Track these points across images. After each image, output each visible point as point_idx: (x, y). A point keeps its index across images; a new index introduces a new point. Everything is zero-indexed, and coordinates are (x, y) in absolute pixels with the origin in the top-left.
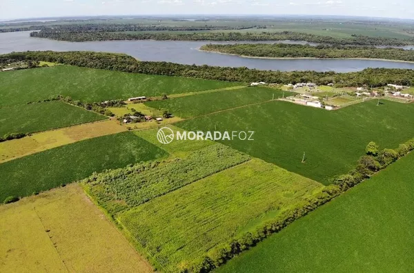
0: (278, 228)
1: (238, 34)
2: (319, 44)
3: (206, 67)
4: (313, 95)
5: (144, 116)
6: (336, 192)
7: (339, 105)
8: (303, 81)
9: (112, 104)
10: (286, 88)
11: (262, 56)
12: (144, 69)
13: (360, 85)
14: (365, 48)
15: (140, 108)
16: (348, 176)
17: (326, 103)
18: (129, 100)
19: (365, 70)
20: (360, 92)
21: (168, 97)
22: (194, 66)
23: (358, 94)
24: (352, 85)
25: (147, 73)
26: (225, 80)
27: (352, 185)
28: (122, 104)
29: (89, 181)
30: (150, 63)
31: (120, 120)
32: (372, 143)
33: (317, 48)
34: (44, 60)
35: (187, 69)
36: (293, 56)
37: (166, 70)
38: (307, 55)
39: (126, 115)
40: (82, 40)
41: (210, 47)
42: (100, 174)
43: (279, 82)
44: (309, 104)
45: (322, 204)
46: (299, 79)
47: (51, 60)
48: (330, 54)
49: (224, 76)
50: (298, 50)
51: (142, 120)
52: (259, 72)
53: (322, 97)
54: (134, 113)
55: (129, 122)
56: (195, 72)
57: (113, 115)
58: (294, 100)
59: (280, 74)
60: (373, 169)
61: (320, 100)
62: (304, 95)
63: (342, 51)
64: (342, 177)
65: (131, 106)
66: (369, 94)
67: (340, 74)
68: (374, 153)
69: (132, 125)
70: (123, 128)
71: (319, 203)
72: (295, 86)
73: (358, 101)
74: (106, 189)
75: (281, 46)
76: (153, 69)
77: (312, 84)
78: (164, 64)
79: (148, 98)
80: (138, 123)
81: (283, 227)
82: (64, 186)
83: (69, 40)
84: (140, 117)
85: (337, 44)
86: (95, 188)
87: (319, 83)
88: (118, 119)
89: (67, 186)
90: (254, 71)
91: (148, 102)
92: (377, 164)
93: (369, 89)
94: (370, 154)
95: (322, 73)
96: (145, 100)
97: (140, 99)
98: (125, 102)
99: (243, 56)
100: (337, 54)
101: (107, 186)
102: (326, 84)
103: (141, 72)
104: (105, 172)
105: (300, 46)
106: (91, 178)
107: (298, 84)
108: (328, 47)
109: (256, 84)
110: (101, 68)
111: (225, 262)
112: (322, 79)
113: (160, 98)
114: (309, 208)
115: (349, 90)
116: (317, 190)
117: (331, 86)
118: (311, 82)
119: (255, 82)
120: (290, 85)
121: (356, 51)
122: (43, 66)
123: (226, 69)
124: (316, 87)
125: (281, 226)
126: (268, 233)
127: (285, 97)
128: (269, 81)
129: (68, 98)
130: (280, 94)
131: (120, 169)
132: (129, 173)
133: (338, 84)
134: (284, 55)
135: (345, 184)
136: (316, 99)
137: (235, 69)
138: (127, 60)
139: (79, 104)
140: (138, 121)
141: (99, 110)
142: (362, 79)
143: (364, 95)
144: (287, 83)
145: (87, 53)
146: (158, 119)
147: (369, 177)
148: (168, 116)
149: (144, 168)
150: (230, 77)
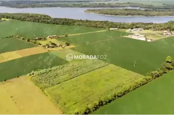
0: (121, 95)
1: (104, 4)
2: (146, 9)
3: (87, 21)
4: (141, 34)
5: (56, 44)
6: (150, 79)
7: (154, 39)
8: (136, 27)
9: (40, 39)
10: (128, 31)
11: (116, 15)
12: (56, 22)
13: (166, 29)
14: (169, 11)
15: (54, 41)
16: (156, 72)
17: (147, 38)
18: (48, 37)
19: (169, 22)
20: (165, 33)
21: (68, 35)
22: (81, 20)
23: (164, 34)
24: (162, 30)
25: (57, 24)
26: (97, 27)
27: (158, 76)
28: (45, 39)
29: (30, 75)
30: (59, 19)
31: (44, 46)
32: (169, 57)
33: (145, 11)
34: (4, 17)
35: (77, 22)
36: (132, 15)
37: (67, 22)
38: (139, 14)
39: (47, 44)
40: (22, 7)
41: (89, 10)
42: (36, 72)
43: (124, 28)
44: (139, 39)
45: (143, 85)
46: (134, 26)
47: (7, 18)
48: (151, 14)
49: (96, 25)
50: (135, 12)
51: (55, 47)
52: (114, 23)
53: (146, 35)
54: (51, 43)
55: (49, 47)
56: (81, 23)
57: (40, 45)
58: (132, 37)
59: (125, 24)
60: (169, 69)
61: (145, 37)
62: (137, 34)
63: (157, 12)
64: (153, 72)
65: (49, 40)
66: (170, 34)
67: (156, 24)
68: (170, 62)
69: (50, 49)
70: (46, 50)
71: (141, 84)
72: (132, 30)
73: (164, 37)
74: (39, 79)
75: (126, 10)
76: (60, 22)
77: (141, 29)
78: (66, 19)
80: (53, 48)
81: (124, 95)
82: (18, 77)
83: (17, 7)
84: (54, 45)
85: (155, 9)
86: (33, 78)
87: (145, 29)
88: (43, 46)
89: (20, 77)
90: (112, 23)
91: (58, 38)
92: (171, 67)
93: (170, 31)
94: (168, 62)
95: (147, 23)
96: (56, 37)
97: (53, 37)
98: (46, 38)
99: (106, 15)
100: (155, 14)
101: (39, 77)
102: (148, 29)
103: (54, 24)
104: (38, 70)
105: (136, 10)
106: (31, 73)
107: (134, 29)
108: (150, 10)
109: (113, 29)
110: (34, 22)
111: (96, 110)
112: (147, 27)
113: (64, 36)
114: (136, 86)
115: (160, 32)
116: (141, 78)
117: (151, 30)
118: (141, 28)
119: (112, 28)
120: (130, 29)
121: (165, 13)
122: (4, 21)
123: (97, 22)
124: (143, 30)
125: (123, 94)
126: (116, 97)
127: (127, 35)
128: (119, 28)
129: (17, 36)
130: (125, 34)
131: (45, 69)
132: (50, 71)
133: (154, 29)
134: (128, 14)
135: (155, 76)
136: (143, 37)
137: (102, 22)
138: (47, 17)
139: (23, 39)
140: (53, 47)
141: (34, 42)
142: (166, 27)
143: (167, 34)
145: (26, 14)
146: (63, 46)
147: (166, 73)
148: (68, 45)
149: (57, 69)
150: (99, 26)
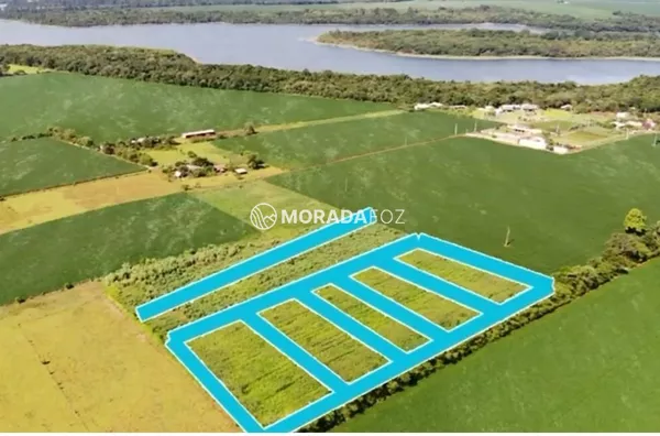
0: (456, 355)
1: (392, 11)
2: (548, 31)
3: (329, 75)
4: (532, 127)
5: (212, 164)
6: (564, 296)
7: (580, 144)
8: (514, 100)
9: (153, 144)
10: (481, 113)
11: (438, 53)
12: (209, 78)
13: (623, 108)
14: (637, 38)
15: (204, 150)
16: (588, 267)
17: (555, 141)
18: (184, 135)
19: (636, 80)
20: (622, 121)
21: (256, 130)
22: (306, 73)
23: (619, 125)
24: (608, 109)
25: (216, 87)
26: (365, 99)
27: (595, 286)
28: (172, 144)
29: (116, 279)
30: (221, 68)
31: (168, 172)
32: (635, 211)
33: (543, 37)
34: (17, 61)
35: (292, 79)
36: (499, 53)
37: (253, 81)
38: (524, 52)
39: (178, 164)
40: (88, 24)
41: (337, 35)
42: (137, 267)
43: (468, 102)
44: (524, 143)
45: (538, 316)
46: (506, 97)
47: (31, 62)
48: (570, 50)
49: (363, 92)
50: (505, 41)
51: (210, 173)
52: (432, 83)
53: (548, 131)
54: (192, 160)
55: (185, 176)
56: (305, 82)
57: (154, 164)
58: (494, 137)
59: (470, 87)
60: (635, 257)
61: (545, 135)
62: (515, 127)
63: (593, 43)
64: (576, 270)
65: (186, 149)
66: (640, 124)
67: (586, 88)
68: (639, 230)
69: (191, 182)
70: (175, 187)
71: (532, 316)
72: (498, 111)
73: (616, 138)
74: (147, 294)
75: (475, 33)
76: (228, 79)
77: (531, 107)
78: (249, 69)
79: (220, 133)
80: (202, 178)
81: (465, 354)
82: (70, 287)
83: (64, 23)
84: (206, 168)
85: (582, 30)
86: (127, 291)
87: (545, 106)
88: (165, 171)
89: (77, 288)
90: (421, 83)
91: (222, 141)
92: (642, 249)
93: (640, 116)
94: (631, 231)
95: (552, 85)
96: (213, 137)
97: (204, 135)
98: (176, 140)
99: (400, 54)
100: (582, 49)
101: (150, 287)
102: (559, 107)
103: (204, 85)
104: (144, 262)
105: (511, 34)
106: (120, 273)
107: (505, 107)
108: (566, 37)
109: (424, 106)
110: (129, 77)
111: (361, 411)
112: (551, 98)
113: (242, 132)
114: (513, 322)
115: (602, 118)
117: (568, 110)
118: (530, 102)
119: (422, 102)
120: (489, 108)
121: (619, 44)
122: (17, 74)
123: (367, 78)
124: (539, 112)
125: (462, 351)
127: (479, 130)
128: (450, 102)
129: (68, 133)
130: (470, 124)
131: (172, 259)
132: (189, 264)
133: (580, 106)
134: (481, 52)
135: (582, 283)
136: (537, 135)
137: (384, 78)
138: (178, 62)
139: (90, 144)
140: (202, 175)
141: (129, 156)
142: (627, 96)
143: (630, 127)
144: (483, 104)
145: (100, 49)
146: (239, 171)
147: (625, 272)
148: (258, 165)
149: (215, 256)
150: (375, 94)
